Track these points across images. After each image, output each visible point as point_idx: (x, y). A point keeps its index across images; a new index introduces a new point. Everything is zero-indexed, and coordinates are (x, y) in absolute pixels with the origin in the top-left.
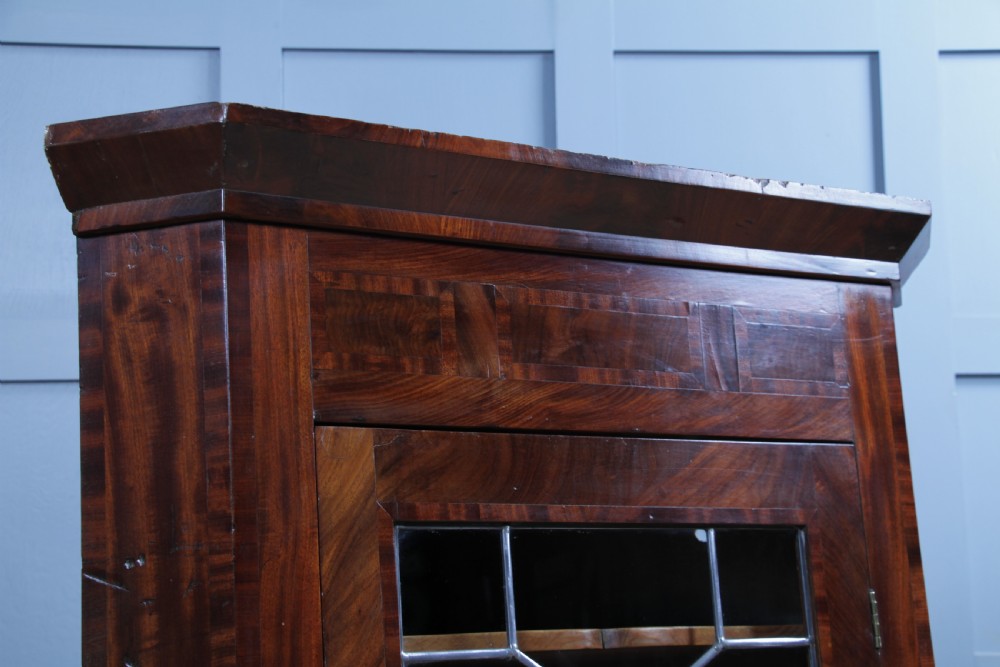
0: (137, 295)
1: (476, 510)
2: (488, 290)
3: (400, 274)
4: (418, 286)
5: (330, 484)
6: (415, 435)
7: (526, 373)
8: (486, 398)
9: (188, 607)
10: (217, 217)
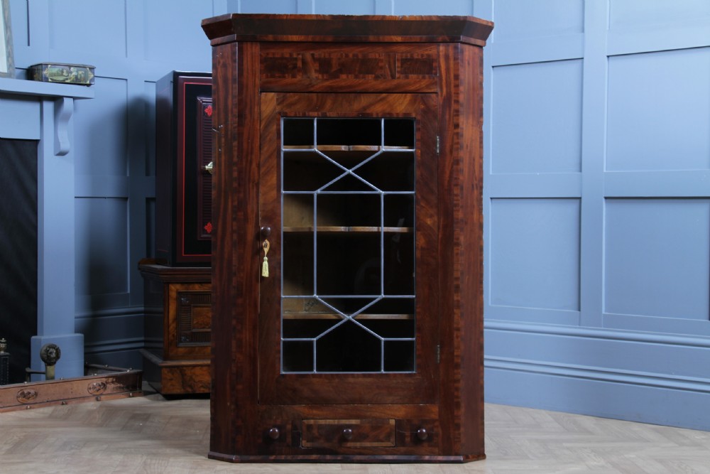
0: (222, 61)
1: (305, 114)
2: (313, 55)
3: (286, 52)
4: (291, 55)
5: (263, 108)
6: (288, 95)
7: (323, 77)
8: (310, 84)
9: (229, 137)
10: (235, 41)
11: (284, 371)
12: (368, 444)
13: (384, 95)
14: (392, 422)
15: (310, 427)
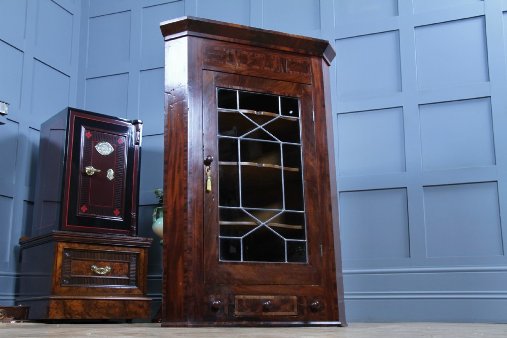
1: (232, 87)
2: (236, 51)
3: (219, 47)
4: (222, 49)
5: (205, 79)
6: (221, 73)
7: (243, 65)
8: (235, 69)
10: (186, 35)
11: (221, 260)
12: (279, 313)
13: (281, 82)
14: (295, 298)
15: (240, 301)
